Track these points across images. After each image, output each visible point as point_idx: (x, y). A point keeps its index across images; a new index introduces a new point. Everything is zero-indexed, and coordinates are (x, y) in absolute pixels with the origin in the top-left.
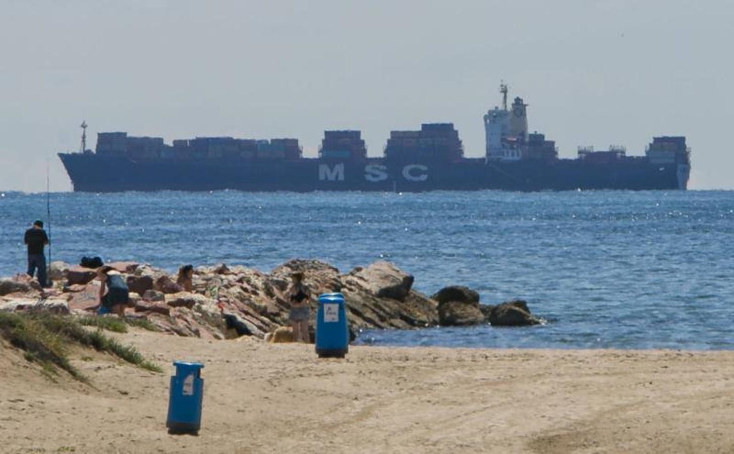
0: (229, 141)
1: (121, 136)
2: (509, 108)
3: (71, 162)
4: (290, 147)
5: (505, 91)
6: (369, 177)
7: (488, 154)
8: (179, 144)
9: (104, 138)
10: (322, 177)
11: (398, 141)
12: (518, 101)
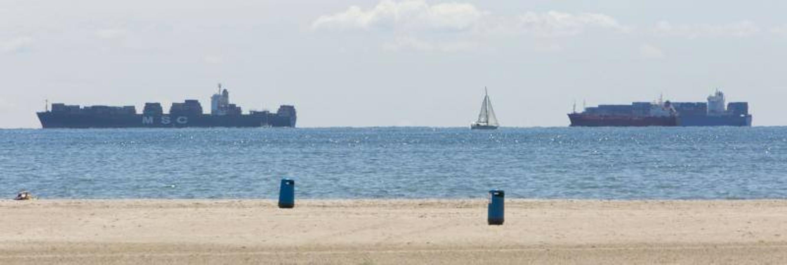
0: (106, 107)
1: (62, 105)
2: (221, 93)
3: (41, 116)
4: (131, 109)
5: (220, 86)
6: (163, 122)
7: (212, 112)
8: (86, 108)
9: (54, 106)
10: (144, 122)
11: (175, 107)
12: (225, 92)
